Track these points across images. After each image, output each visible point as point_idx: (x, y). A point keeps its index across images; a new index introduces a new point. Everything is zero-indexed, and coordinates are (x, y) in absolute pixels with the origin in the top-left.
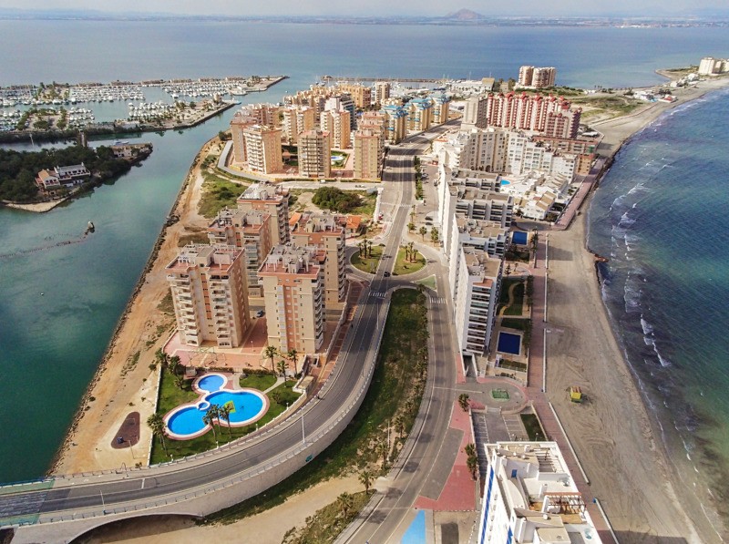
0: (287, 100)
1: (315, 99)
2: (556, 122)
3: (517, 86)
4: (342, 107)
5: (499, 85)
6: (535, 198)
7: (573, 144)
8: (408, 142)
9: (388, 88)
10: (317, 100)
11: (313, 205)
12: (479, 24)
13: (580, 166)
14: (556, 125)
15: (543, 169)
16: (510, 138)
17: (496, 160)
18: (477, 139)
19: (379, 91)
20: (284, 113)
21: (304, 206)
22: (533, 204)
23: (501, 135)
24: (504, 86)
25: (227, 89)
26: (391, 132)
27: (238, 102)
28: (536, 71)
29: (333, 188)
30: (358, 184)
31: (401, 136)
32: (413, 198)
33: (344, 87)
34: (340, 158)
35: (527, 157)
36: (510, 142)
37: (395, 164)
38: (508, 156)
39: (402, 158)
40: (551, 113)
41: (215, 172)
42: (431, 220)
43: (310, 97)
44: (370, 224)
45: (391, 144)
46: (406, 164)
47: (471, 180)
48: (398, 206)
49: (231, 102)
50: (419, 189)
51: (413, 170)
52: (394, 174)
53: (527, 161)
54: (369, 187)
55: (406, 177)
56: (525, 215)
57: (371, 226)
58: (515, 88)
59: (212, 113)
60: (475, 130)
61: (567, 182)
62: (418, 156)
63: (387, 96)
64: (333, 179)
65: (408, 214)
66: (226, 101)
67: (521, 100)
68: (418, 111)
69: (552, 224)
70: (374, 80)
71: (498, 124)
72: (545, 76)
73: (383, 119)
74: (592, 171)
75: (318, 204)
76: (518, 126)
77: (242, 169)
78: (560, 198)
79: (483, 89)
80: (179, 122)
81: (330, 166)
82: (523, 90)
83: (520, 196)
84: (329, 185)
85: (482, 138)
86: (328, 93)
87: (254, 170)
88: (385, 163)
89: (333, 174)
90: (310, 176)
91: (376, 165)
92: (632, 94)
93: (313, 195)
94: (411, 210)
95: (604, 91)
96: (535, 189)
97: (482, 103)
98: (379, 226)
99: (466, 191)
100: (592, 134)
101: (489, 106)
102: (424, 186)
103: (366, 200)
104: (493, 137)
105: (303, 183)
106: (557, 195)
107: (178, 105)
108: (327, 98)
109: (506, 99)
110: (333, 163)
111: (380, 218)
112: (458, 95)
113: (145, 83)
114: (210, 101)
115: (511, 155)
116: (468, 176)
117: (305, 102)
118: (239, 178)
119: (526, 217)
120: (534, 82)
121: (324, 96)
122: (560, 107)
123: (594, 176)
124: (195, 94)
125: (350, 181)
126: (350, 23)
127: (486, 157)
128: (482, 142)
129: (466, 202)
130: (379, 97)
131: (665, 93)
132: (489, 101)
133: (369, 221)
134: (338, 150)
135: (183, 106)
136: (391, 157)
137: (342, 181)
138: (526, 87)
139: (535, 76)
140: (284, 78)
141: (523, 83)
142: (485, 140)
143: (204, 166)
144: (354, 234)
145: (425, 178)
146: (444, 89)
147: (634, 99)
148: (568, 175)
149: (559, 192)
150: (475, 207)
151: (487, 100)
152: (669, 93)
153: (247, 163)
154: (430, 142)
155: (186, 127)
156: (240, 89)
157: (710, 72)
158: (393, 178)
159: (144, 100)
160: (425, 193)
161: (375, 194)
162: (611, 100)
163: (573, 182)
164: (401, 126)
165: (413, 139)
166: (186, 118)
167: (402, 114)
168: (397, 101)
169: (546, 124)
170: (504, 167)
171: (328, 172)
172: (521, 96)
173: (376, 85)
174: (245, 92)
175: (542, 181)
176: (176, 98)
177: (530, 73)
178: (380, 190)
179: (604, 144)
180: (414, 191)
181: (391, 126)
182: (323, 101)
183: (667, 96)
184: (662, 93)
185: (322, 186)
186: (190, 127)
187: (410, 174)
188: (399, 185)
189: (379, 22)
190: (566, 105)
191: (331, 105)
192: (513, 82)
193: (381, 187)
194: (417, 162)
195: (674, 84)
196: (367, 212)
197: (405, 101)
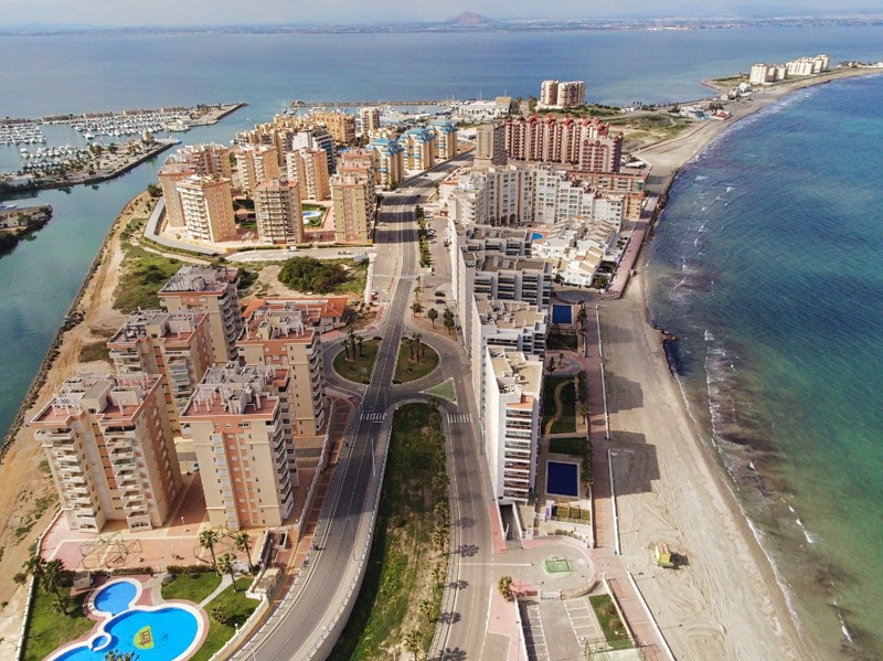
0: (241, 137)
1: (280, 134)
2: (593, 152)
3: (540, 106)
4: (315, 144)
5: (517, 106)
6: (578, 258)
7: (616, 180)
8: (407, 187)
9: (377, 115)
10: (282, 135)
11: (280, 284)
12: (487, 29)
13: (629, 208)
14: (593, 156)
15: (583, 215)
16: (538, 178)
17: (522, 207)
18: (496, 181)
19: (366, 119)
20: (236, 156)
21: (267, 287)
22: (575, 266)
23: (527, 174)
24: (524, 107)
25: (163, 124)
26: (383, 175)
27: (177, 141)
28: (561, 86)
29: (307, 258)
30: (342, 250)
31: (397, 179)
32: (418, 265)
33: (319, 116)
34: (316, 213)
35: (562, 201)
36: (538, 182)
37: (391, 218)
38: (537, 202)
39: (400, 209)
40: (586, 141)
41: (141, 243)
42: (443, 295)
43: (272, 132)
44: (359, 308)
45: (385, 190)
46: (407, 217)
47: (493, 241)
48: (397, 278)
49: (167, 141)
50: (425, 252)
51: (415, 226)
52: (390, 232)
53: (561, 206)
54: (356, 254)
55: (407, 236)
56: (566, 281)
57: (361, 311)
58: (537, 108)
59: (141, 157)
60: (492, 170)
61: (614, 231)
62: (421, 206)
63: (377, 125)
64: (308, 244)
65: (412, 290)
66: (160, 141)
67: (546, 126)
68: (418, 144)
69: (602, 291)
70: (359, 105)
71: (520, 156)
72: (573, 92)
73: (371, 158)
74: (643, 214)
75: (286, 282)
76: (545, 157)
77: (179, 237)
78: (608, 254)
79: (498, 111)
80: (91, 173)
81: (302, 226)
82: (547, 111)
83: (558, 255)
84: (302, 254)
85: (502, 179)
86: (297, 124)
87: (196, 237)
88: (379, 217)
89: (307, 238)
90: (275, 242)
91: (365, 223)
92: (678, 111)
93: (279, 270)
94: (415, 285)
95: (645, 108)
96: (575, 245)
97: (499, 130)
98: (372, 309)
99: (487, 257)
100: (637, 164)
101: (507, 134)
102: (430, 247)
103: (353, 272)
104: (517, 177)
105: (264, 252)
106: (604, 250)
107: (92, 148)
108: (296, 131)
109: (528, 125)
110: (306, 221)
111: (374, 298)
112: (467, 120)
113: (48, 119)
114: (138, 142)
115: (541, 199)
116: (487, 235)
117: (266, 139)
118: (176, 250)
119: (568, 284)
120: (560, 100)
121: (291, 130)
122: (596, 132)
123: (647, 220)
124: (117, 133)
125: (331, 246)
126: (326, 32)
127: (509, 203)
128: (502, 184)
129: (487, 275)
130: (366, 127)
131: (716, 109)
132: (507, 127)
133: (357, 303)
134: (314, 202)
135: (99, 151)
136: (385, 209)
137: (320, 247)
138: (551, 107)
139: (560, 93)
140: (241, 106)
141: (547, 102)
142: (506, 181)
143: (125, 236)
144: (338, 324)
145: (431, 237)
146: (449, 114)
147: (681, 117)
148: (616, 222)
149: (607, 246)
150: (501, 281)
151: (503, 126)
152: (721, 108)
153: (186, 228)
154: (435, 185)
155: (102, 180)
156: (180, 123)
157: (763, 81)
158: (389, 238)
159: (44, 143)
160: (432, 258)
161: (365, 262)
162: (654, 119)
163: (621, 230)
164: (396, 167)
165: (414, 182)
166: (102, 166)
167: (396, 151)
168: (390, 132)
169: (581, 155)
170: (533, 215)
171: (299, 236)
172: (546, 119)
173: (362, 111)
174: (187, 127)
175: (583, 233)
176: (90, 138)
177: (554, 89)
178: (372, 257)
179: (654, 177)
180: (418, 257)
181: (382, 166)
182: (290, 136)
183: (719, 112)
184: (712, 107)
185: (292, 255)
186: (108, 179)
187: (411, 231)
188: (398, 248)
189: (363, 30)
190: (603, 131)
191: (300, 141)
192: (534, 100)
193: (373, 253)
194: (420, 214)
195: (724, 98)
196: (355, 290)
197: (401, 131)
